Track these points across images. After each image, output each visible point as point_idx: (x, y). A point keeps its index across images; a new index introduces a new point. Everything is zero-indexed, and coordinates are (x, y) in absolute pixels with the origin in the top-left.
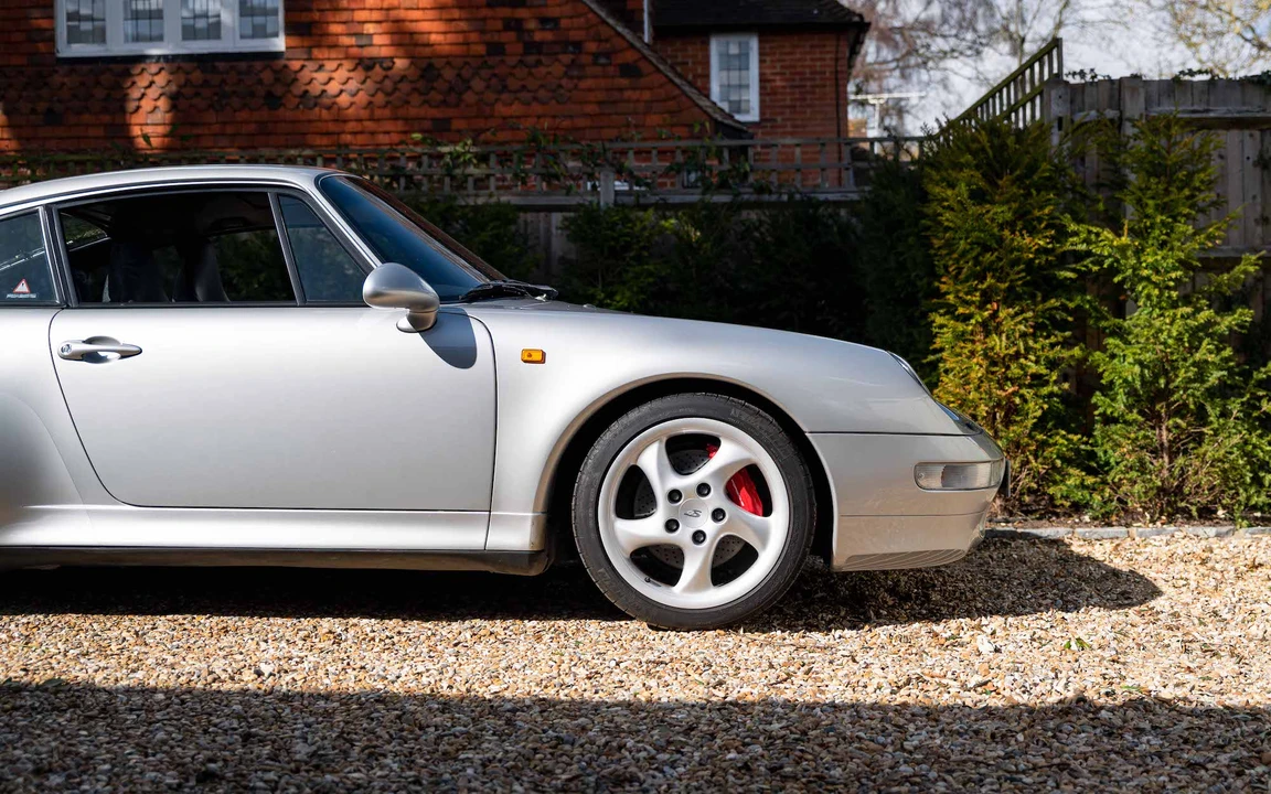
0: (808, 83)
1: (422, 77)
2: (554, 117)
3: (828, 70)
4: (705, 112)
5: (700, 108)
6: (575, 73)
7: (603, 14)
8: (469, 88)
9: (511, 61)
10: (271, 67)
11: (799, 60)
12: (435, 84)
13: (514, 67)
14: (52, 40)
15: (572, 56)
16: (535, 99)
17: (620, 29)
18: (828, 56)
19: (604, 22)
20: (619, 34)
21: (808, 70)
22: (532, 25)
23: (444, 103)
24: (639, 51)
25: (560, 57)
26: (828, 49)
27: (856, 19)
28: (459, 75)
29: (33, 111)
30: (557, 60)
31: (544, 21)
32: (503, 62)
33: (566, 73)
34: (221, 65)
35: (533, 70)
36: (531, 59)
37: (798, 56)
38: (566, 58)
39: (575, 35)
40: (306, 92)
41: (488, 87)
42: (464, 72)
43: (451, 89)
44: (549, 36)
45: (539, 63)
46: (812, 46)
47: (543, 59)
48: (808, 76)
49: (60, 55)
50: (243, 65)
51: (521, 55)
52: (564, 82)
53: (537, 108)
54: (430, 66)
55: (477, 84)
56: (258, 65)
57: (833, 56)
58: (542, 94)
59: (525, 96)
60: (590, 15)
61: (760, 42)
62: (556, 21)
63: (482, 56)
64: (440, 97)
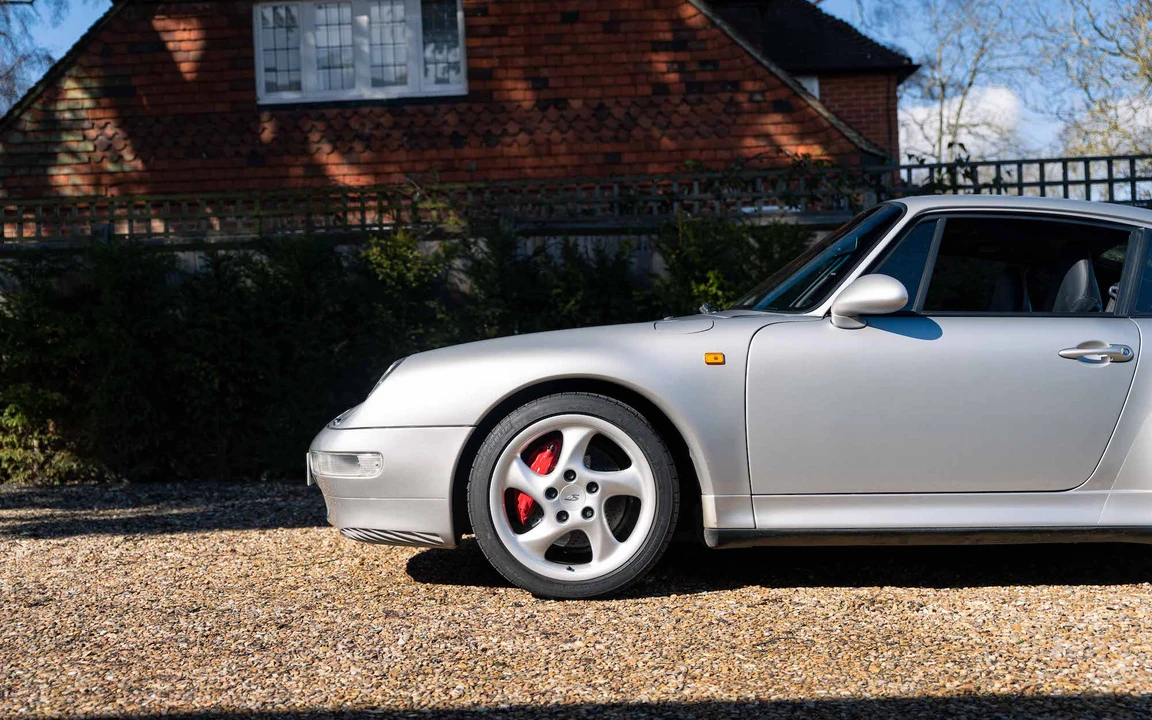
0: (864, 120)
1: (594, 115)
2: (715, 150)
3: (880, 108)
4: (853, 142)
5: (847, 138)
6: (733, 110)
7: (758, 56)
8: (637, 125)
9: (676, 100)
10: (455, 109)
11: (856, 99)
12: (606, 122)
13: (678, 105)
14: (253, 88)
15: (730, 94)
16: (698, 133)
17: (773, 69)
18: (881, 96)
19: (758, 63)
20: (772, 74)
21: (863, 109)
22: (693, 67)
23: (616, 139)
24: (791, 89)
25: (719, 95)
26: (881, 89)
27: (906, 62)
28: (628, 114)
29: (238, 154)
30: (717, 98)
31: (703, 63)
32: (667, 101)
33: (725, 110)
34: (409, 109)
35: (696, 108)
36: (692, 98)
37: (854, 96)
38: (725, 97)
39: (732, 76)
40: (489, 131)
41: (654, 124)
42: (632, 111)
43: (621, 126)
44: (708, 76)
45: (700, 101)
46: (866, 88)
47: (705, 97)
48: (863, 113)
49: (261, 102)
50: (429, 108)
51: (684, 94)
52: (723, 117)
53: (699, 142)
54: (601, 106)
55: (644, 122)
56: (443, 108)
57: (885, 95)
58: (703, 129)
59: (688, 131)
60: (746, 57)
61: (821, 84)
62: (714, 63)
63: (647, 96)
64: (611, 134)
